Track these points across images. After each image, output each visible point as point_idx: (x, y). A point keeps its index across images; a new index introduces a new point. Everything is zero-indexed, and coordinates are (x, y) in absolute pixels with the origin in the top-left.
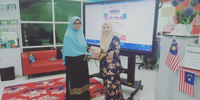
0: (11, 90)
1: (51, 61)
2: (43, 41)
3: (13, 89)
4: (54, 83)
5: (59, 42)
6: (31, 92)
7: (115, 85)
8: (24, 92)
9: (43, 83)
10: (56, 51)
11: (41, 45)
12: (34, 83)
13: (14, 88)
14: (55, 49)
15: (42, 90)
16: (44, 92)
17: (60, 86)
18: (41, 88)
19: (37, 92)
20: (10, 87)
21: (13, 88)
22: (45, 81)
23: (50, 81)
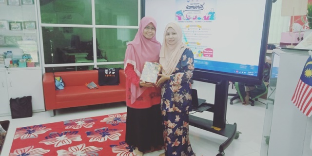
0: (26, 133)
1: (89, 88)
2: (76, 55)
3: (30, 133)
4: (94, 123)
5: (102, 58)
6: (57, 138)
7: (181, 130)
8: (47, 138)
9: (76, 123)
10: (97, 71)
11: (74, 62)
12: (63, 122)
13: (31, 130)
14: (95, 69)
15: (75, 134)
16: (78, 138)
17: (102, 128)
18: (74, 132)
19: (67, 138)
20: (25, 128)
21: (29, 131)
22: (79, 120)
23: (88, 121)
